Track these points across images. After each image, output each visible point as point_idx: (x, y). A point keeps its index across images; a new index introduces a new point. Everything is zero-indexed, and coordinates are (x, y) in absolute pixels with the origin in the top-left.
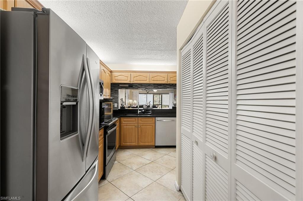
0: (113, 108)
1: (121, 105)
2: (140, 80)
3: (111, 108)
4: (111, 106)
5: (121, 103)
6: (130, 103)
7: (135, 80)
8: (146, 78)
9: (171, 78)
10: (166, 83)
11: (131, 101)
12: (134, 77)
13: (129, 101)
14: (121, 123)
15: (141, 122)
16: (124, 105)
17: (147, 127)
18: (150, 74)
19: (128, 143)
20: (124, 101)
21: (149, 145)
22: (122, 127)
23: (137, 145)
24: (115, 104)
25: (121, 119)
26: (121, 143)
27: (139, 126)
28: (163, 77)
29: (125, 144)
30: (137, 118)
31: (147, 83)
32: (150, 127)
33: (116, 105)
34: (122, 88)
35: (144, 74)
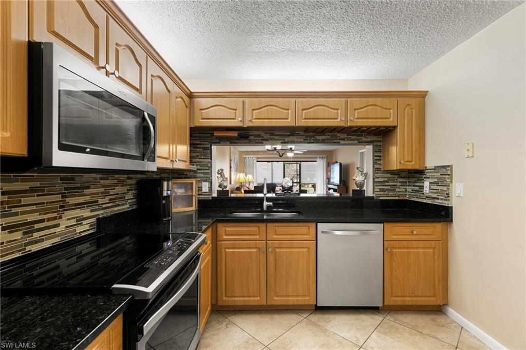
0: (198, 195)
1: (220, 186)
2: (269, 119)
3: (192, 196)
4: (192, 189)
5: (220, 181)
6: (241, 181)
7: (255, 119)
8: (287, 111)
9: (356, 112)
10: (343, 124)
11: (241, 176)
12: (253, 110)
13: (238, 177)
14: (218, 239)
15: (275, 237)
16: (226, 187)
17: (293, 250)
18: (297, 100)
19: (237, 299)
20: (227, 175)
21: (300, 303)
22: (221, 250)
23: (265, 304)
24: (203, 183)
25: (216, 228)
26: (219, 298)
27: (270, 250)
28: (334, 109)
29: (230, 299)
30: (262, 226)
31: (290, 125)
32: (301, 250)
33: (205, 187)
34: (221, 141)
35: (281, 100)
